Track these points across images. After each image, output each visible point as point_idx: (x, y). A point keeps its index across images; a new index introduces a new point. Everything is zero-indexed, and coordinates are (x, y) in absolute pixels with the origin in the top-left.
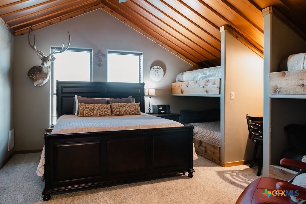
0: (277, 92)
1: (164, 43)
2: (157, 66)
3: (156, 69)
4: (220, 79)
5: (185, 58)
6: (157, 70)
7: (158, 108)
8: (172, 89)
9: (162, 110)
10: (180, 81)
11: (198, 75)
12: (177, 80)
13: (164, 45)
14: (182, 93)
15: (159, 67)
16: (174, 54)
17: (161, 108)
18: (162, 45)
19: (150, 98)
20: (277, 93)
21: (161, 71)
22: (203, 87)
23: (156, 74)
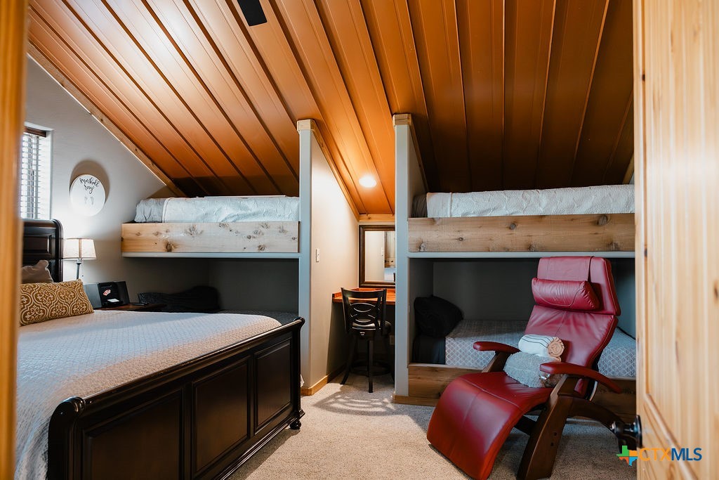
0: (422, 248)
1: (106, 116)
2: (90, 176)
3: (87, 184)
4: (299, 222)
5: (151, 163)
6: (91, 185)
7: (101, 292)
8: (122, 239)
9: (110, 296)
10: (149, 220)
11: (219, 210)
12: (139, 217)
13: (105, 119)
14: (170, 250)
15: (94, 179)
16: (129, 149)
17: (107, 292)
18: (102, 120)
19: (79, 264)
20: (422, 250)
21: (100, 188)
22: (249, 237)
23: (86, 198)
